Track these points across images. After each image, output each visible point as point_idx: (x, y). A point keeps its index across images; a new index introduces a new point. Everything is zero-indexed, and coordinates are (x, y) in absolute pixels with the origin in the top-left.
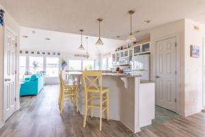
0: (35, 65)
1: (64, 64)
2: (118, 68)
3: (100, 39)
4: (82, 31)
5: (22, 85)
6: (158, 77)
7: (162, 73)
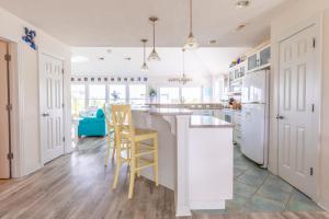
0: (116, 96)
1: (152, 93)
2: (232, 100)
3: (154, 51)
4: (144, 41)
5: (81, 122)
6: (281, 118)
7: (290, 109)
